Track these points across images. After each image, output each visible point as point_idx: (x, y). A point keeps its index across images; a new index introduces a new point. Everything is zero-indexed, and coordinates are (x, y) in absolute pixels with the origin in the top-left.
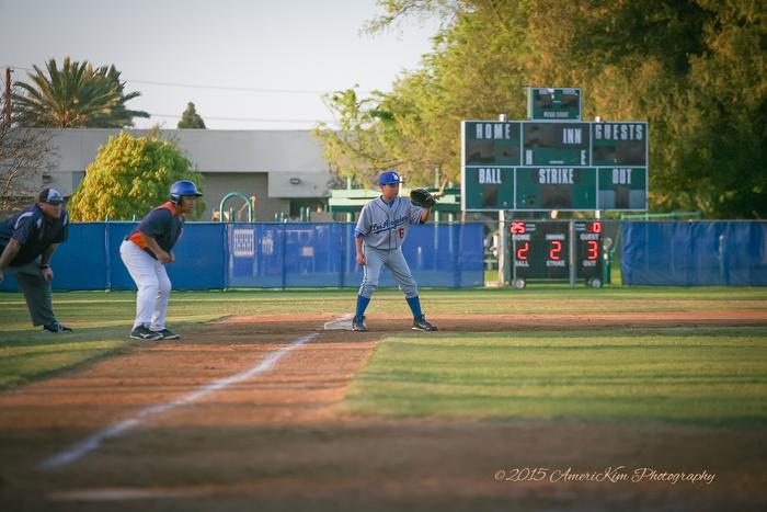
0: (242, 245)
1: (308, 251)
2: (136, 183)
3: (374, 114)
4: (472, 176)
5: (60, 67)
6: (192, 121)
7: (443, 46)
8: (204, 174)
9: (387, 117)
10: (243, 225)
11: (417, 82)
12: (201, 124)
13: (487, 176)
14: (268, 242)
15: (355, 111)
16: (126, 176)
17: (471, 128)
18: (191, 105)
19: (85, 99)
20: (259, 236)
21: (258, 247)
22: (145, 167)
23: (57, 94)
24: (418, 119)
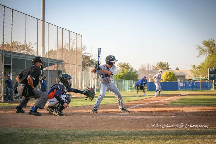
0: (181, 85)
1: (190, 85)
2: (168, 77)
3: (198, 68)
4: (210, 76)
5: (160, 63)
6: (177, 69)
7: (207, 59)
8: (177, 76)
9: (199, 68)
10: (181, 82)
11: (203, 64)
12: (178, 69)
13: (212, 75)
14: (184, 84)
15: (195, 67)
16: (167, 76)
17: (209, 69)
18: (177, 67)
19: (163, 66)
20: (183, 83)
21: (183, 85)
22: (169, 75)
23: (159, 66)
24: (203, 68)
